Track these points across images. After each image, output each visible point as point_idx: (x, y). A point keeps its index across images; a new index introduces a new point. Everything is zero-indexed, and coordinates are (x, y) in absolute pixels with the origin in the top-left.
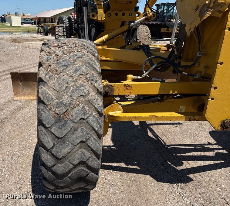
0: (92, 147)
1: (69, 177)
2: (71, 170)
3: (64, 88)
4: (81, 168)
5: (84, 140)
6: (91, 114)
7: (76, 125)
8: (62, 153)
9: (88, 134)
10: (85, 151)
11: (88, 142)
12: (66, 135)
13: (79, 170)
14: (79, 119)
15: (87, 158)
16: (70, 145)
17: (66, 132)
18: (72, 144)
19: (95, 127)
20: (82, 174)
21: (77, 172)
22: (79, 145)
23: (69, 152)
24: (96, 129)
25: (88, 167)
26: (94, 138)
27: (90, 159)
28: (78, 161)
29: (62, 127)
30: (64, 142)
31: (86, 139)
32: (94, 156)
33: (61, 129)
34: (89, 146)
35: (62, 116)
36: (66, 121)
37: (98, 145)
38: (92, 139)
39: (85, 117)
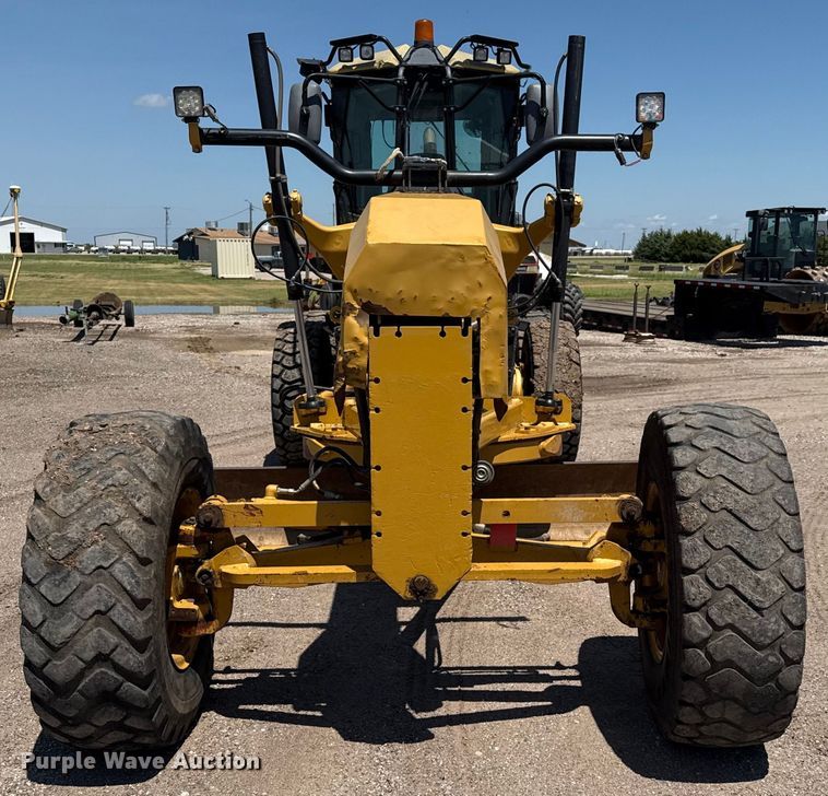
0: (120, 623)
1: (80, 692)
2: (81, 675)
3: (74, 510)
4: (103, 669)
5: (103, 608)
6: (120, 558)
7: (88, 580)
8: (60, 636)
9: (110, 596)
10: (106, 633)
11: (111, 613)
12: (67, 598)
13: (97, 674)
14: (93, 567)
15: (112, 647)
16: (76, 618)
17: (68, 593)
18: (78, 616)
19: (126, 584)
20: (105, 682)
21: (93, 679)
22: (94, 619)
23: (74, 634)
24: (128, 588)
25: (117, 668)
26: (123, 606)
27: (119, 649)
28: (93, 654)
29: (60, 583)
30: (64, 614)
31: (106, 605)
32: (126, 644)
33: (59, 586)
34: (114, 623)
35: (62, 562)
36: (69, 572)
37: (133, 619)
38: (119, 607)
39: (106, 565)
